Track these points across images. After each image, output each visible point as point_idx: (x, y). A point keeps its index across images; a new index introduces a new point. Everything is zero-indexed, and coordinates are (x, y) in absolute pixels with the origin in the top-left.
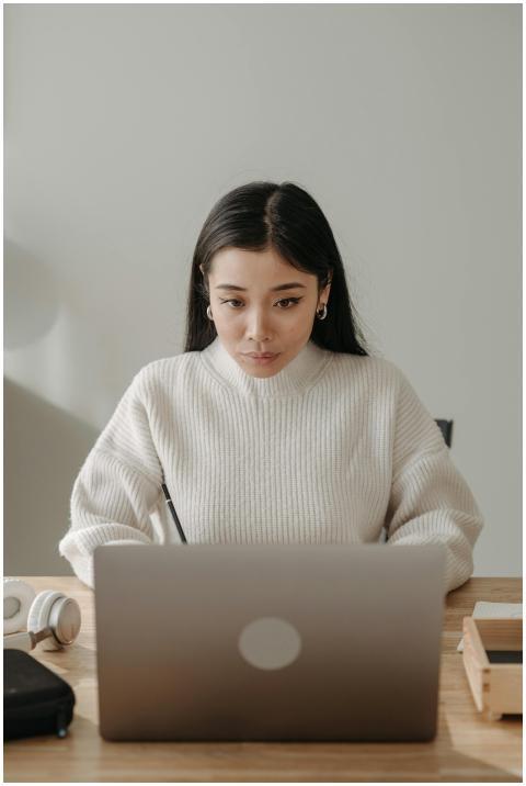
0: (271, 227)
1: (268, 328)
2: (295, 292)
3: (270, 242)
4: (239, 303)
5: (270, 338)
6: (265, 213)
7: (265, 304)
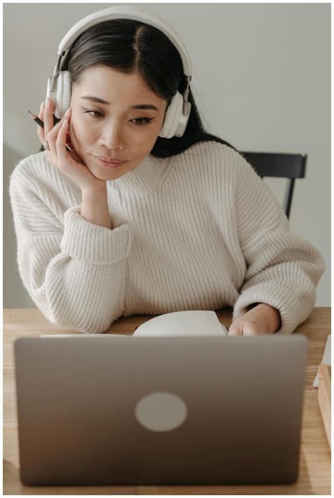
0: (138, 54)
1: (120, 138)
2: (150, 113)
3: (136, 67)
4: (100, 114)
5: (121, 148)
6: (134, 41)
7: (123, 119)
